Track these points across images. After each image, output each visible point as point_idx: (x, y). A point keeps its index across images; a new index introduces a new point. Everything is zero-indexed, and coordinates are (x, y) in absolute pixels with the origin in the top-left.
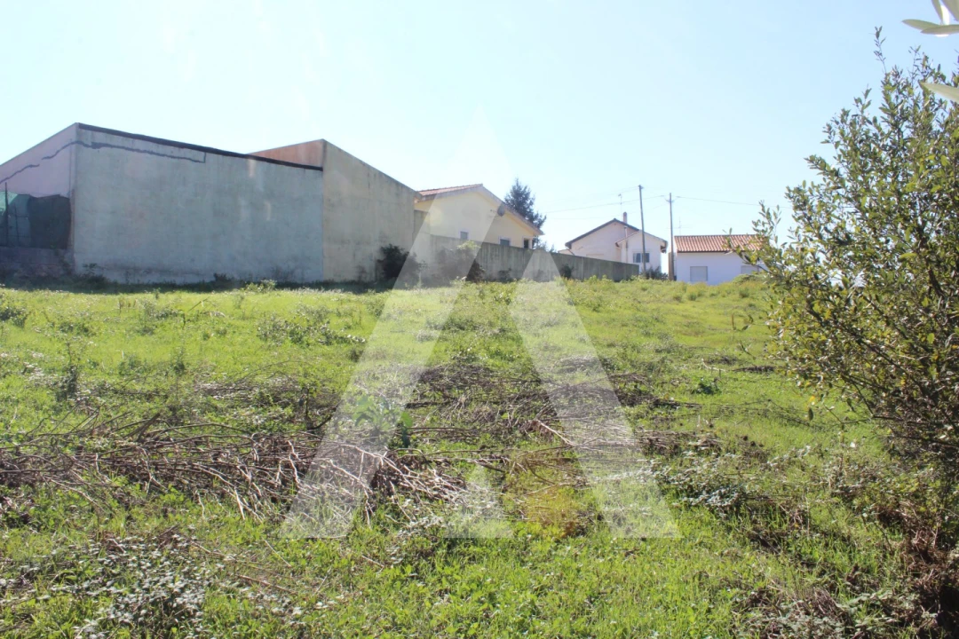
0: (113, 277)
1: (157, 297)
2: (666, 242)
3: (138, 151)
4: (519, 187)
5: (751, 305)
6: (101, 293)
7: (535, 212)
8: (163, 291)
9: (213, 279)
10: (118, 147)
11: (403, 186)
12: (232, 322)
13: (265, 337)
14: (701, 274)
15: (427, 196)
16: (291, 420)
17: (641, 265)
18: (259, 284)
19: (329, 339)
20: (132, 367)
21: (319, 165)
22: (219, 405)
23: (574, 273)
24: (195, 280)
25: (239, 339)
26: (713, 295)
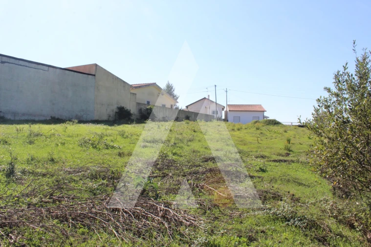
0: (9, 117)
1: (30, 127)
2: (224, 107)
3: (21, 65)
4: (169, 85)
5: (261, 133)
6: (6, 124)
7: (175, 94)
8: (32, 124)
9: (50, 118)
10: (12, 63)
11: (126, 83)
12: (65, 138)
13: (81, 145)
14: (237, 119)
15: (135, 87)
16: (107, 186)
17: (215, 115)
18: (71, 121)
19: (107, 147)
20: (31, 160)
21: (94, 74)
22: (75, 178)
23: (190, 118)
24: (42, 118)
25: (71, 146)
26: (246, 128)
